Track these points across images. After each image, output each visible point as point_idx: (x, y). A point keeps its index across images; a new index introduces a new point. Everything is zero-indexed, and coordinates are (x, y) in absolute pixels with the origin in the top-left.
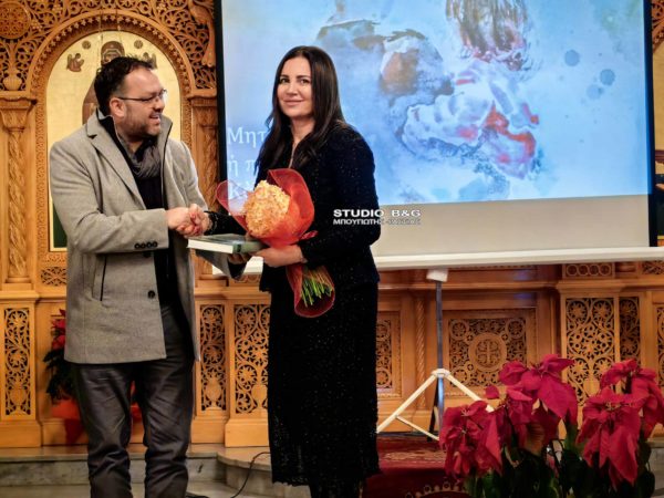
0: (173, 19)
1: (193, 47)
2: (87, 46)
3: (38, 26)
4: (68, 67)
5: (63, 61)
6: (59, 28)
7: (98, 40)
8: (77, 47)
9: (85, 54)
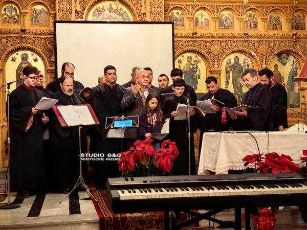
0: (42, 48)
1: (48, 55)
2: (17, 54)
3: (3, 48)
4: (12, 60)
5: (10, 58)
6: (9, 49)
7: (21, 53)
8: (14, 55)
9: (17, 57)
